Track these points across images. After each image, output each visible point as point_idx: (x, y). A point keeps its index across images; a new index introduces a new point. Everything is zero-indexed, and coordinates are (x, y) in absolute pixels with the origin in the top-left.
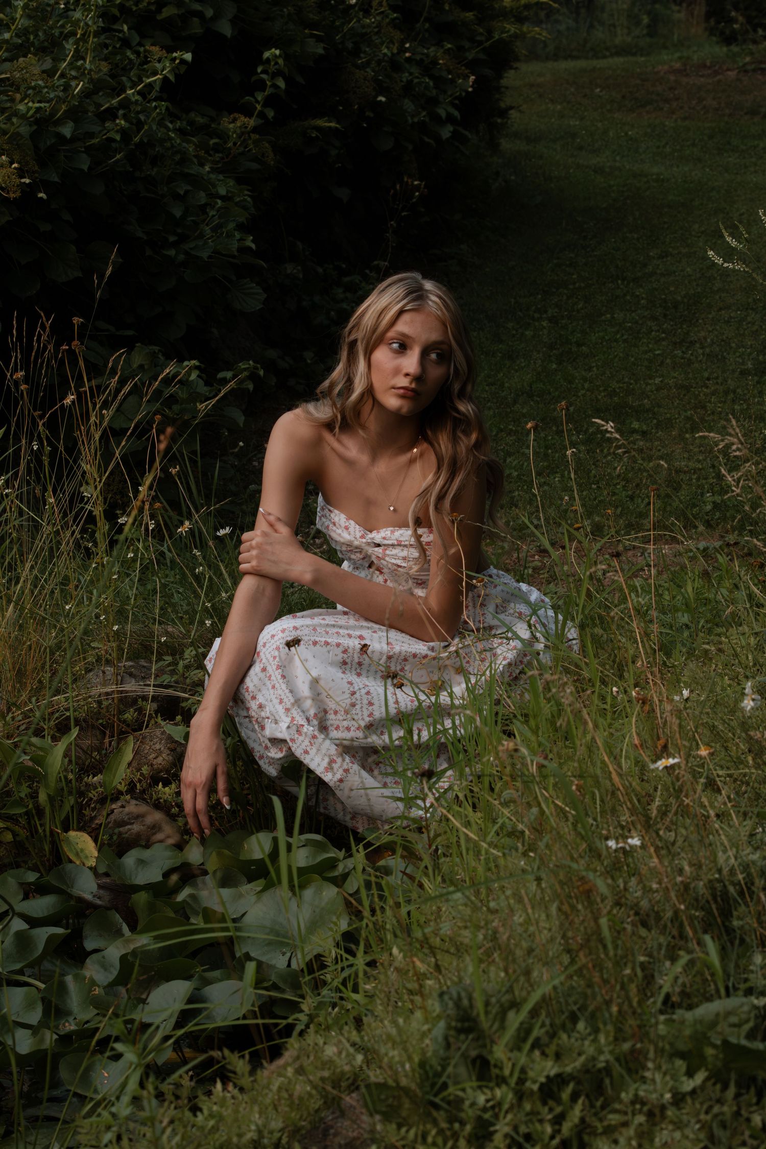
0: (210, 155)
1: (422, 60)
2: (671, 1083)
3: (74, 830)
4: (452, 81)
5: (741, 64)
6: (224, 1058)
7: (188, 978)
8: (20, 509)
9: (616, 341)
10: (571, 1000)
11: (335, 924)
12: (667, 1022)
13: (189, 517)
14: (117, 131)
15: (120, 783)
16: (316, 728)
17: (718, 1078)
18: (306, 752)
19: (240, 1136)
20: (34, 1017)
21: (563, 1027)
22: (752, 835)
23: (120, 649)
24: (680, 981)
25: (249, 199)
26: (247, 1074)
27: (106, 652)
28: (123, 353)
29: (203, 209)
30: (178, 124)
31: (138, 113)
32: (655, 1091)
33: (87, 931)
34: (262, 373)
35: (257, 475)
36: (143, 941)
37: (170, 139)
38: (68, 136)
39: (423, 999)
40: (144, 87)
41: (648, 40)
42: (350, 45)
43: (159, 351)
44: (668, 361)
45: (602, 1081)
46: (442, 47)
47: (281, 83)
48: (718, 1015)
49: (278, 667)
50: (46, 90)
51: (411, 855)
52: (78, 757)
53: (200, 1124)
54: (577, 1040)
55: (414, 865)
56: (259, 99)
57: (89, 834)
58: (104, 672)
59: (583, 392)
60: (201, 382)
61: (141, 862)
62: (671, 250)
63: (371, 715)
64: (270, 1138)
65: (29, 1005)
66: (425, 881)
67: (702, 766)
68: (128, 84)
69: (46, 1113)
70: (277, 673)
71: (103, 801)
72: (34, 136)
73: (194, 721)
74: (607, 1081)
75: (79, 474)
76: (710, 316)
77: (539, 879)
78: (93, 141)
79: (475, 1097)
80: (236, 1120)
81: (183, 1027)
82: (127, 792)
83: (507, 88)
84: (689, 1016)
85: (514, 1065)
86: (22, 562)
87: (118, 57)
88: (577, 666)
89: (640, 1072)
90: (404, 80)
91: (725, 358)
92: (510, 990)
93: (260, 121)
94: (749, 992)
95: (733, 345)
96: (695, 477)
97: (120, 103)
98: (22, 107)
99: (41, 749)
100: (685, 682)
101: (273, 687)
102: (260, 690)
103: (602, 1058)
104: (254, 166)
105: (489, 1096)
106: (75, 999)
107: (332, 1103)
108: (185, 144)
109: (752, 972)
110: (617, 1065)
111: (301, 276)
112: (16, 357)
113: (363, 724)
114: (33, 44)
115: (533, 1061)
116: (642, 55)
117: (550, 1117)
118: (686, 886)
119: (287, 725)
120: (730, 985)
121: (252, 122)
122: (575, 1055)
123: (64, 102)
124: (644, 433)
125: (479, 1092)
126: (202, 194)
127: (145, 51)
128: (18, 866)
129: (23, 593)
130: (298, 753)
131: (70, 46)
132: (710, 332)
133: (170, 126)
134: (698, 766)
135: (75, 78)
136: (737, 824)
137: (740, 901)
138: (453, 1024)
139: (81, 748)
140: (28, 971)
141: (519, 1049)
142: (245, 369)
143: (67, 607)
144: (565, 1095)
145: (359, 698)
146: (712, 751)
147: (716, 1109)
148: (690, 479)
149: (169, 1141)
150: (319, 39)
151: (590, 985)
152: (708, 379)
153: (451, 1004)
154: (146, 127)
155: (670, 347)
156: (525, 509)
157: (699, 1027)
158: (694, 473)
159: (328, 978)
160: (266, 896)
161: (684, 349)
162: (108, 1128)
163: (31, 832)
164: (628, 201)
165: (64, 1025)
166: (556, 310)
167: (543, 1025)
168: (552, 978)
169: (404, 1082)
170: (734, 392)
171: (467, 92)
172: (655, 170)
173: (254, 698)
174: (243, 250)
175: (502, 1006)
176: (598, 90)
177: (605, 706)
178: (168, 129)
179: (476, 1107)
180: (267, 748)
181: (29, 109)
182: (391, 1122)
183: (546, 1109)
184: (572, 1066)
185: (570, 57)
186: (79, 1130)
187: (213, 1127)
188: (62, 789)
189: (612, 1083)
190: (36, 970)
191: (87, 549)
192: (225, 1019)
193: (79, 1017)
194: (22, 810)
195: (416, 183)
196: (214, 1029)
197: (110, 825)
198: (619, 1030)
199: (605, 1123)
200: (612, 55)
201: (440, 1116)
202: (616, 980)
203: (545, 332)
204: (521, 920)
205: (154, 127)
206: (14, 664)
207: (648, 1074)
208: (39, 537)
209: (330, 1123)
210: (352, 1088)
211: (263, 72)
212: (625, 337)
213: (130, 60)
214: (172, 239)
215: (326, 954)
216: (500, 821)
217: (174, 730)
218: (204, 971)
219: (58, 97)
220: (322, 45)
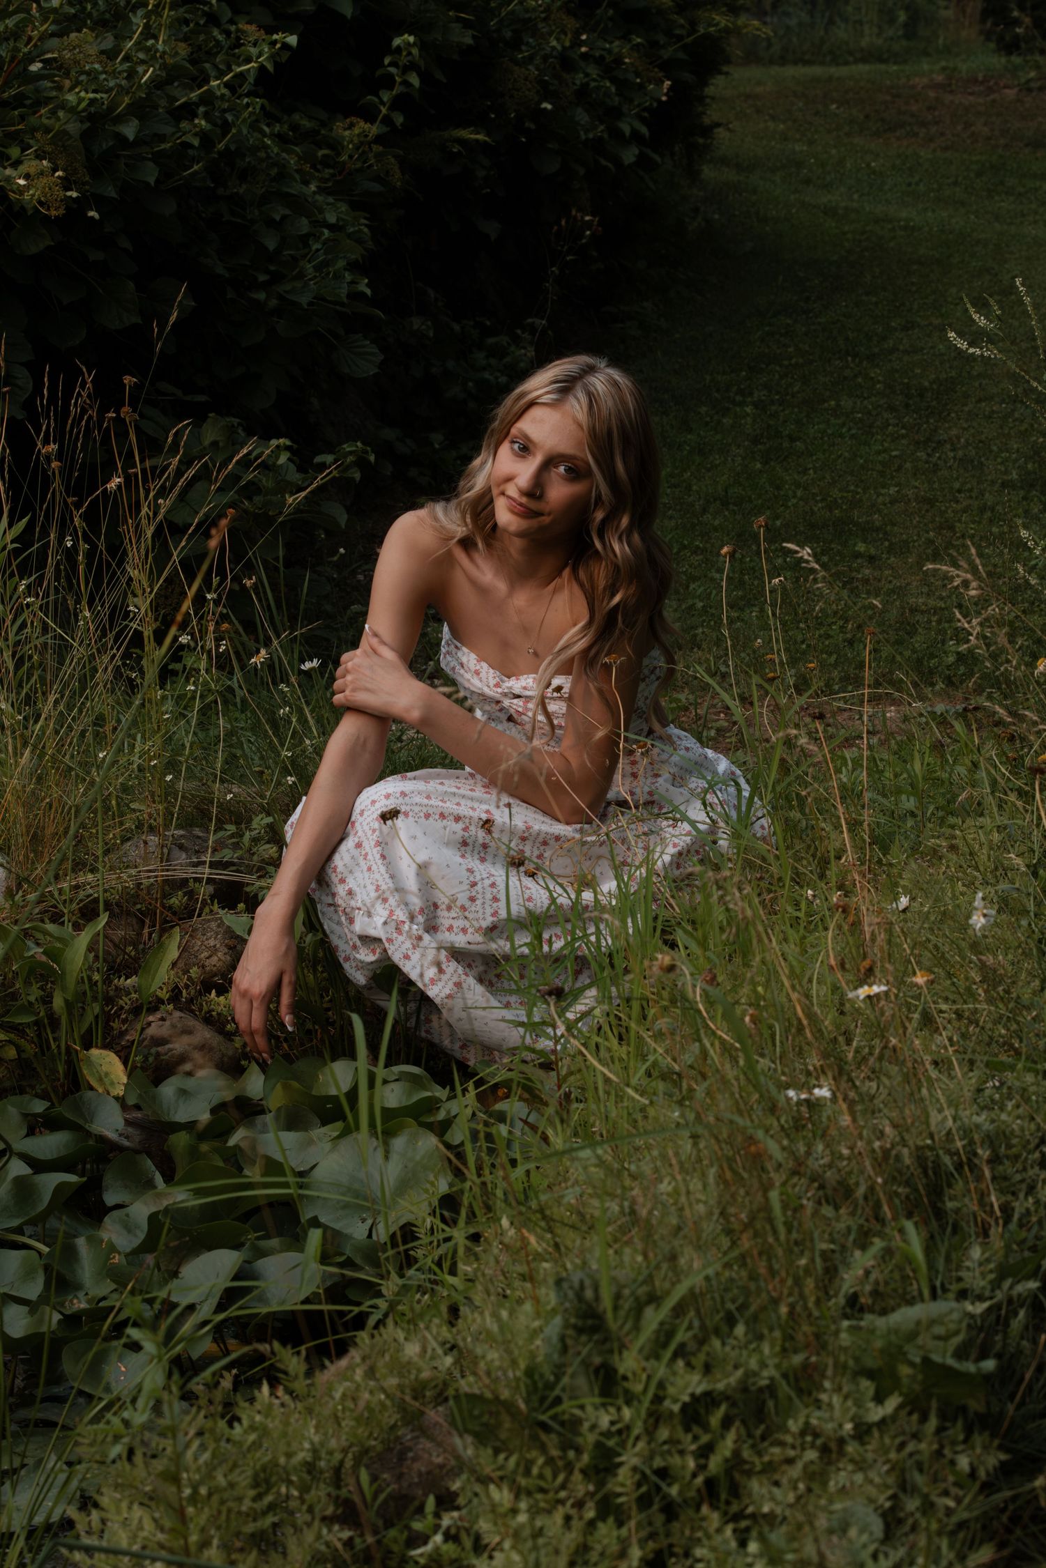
0: (318, 171)
1: (602, 57)
2: (854, 1410)
3: (97, 1047)
4: (641, 87)
5: (1023, 80)
6: (273, 1353)
7: (237, 1247)
8: (45, 623)
9: (841, 436)
10: (729, 1296)
11: (432, 1184)
12: (852, 1329)
13: (267, 643)
14: (196, 134)
15: (161, 988)
16: (421, 927)
17: (915, 1405)
18: (407, 957)
19: (289, 1455)
20: (33, 1290)
21: (717, 1332)
22: (980, 1091)
23: (169, 814)
24: (873, 1277)
25: (366, 230)
26: (301, 1375)
27: (150, 815)
28: (188, 425)
29: (305, 240)
30: (277, 128)
31: (225, 111)
32: (832, 1419)
33: (108, 1180)
34: (372, 458)
35: (363, 592)
36: (181, 1196)
37: (266, 147)
38: (131, 138)
39: (534, 1287)
40: (232, 77)
41: (904, 43)
42: (508, 34)
43: (239, 424)
44: (908, 465)
45: (764, 1402)
46: (630, 41)
47: (415, 80)
48: (918, 1323)
49: (378, 844)
50: (104, 76)
51: (533, 1097)
52: (107, 953)
53: (237, 1438)
54: (733, 1348)
55: (538, 1110)
56: (385, 99)
57: (117, 1053)
58: (146, 843)
59: (794, 501)
60: (292, 467)
61: (183, 1093)
62: (918, 319)
63: (495, 914)
64: (329, 1461)
65: (28, 1274)
66: (550, 1132)
67: (918, 997)
68: (213, 74)
69: (40, 1415)
70: (375, 850)
71: (136, 1011)
72: (86, 136)
73: (260, 910)
74: (771, 1404)
75: (124, 580)
76: (966, 409)
77: (695, 1137)
78: (163, 146)
79: (597, 1418)
80: (285, 1434)
81: (225, 1310)
82: (170, 1001)
83: (713, 98)
84: (881, 1323)
85: (649, 1377)
86: (44, 694)
87: (202, 37)
88: (764, 859)
89: (815, 1394)
90: (578, 82)
91: (982, 464)
92: (649, 1279)
93: (385, 129)
94: (963, 1295)
95: (995, 448)
96: (935, 618)
97: (201, 97)
98: (71, 98)
99: (59, 939)
100: (904, 887)
101: (369, 869)
102: (351, 872)
103: (765, 1373)
104: (376, 187)
105: (615, 1418)
106: (87, 1267)
107: (412, 1419)
108: (284, 155)
109: (968, 1269)
110: (784, 1383)
111: (431, 334)
112: (48, 426)
113: (485, 924)
114: (90, 15)
115: (674, 1374)
116: (895, 63)
117: (693, 1447)
118: (886, 1153)
119: (383, 920)
120: (938, 1284)
121: (374, 130)
122: (730, 1368)
123: (127, 93)
124: (871, 559)
125: (602, 1411)
126: (304, 221)
127: (238, 30)
128: (22, 1092)
129: (44, 733)
130: (397, 958)
131: (138, 20)
132: (964, 429)
133: (267, 129)
134: (912, 997)
135: (143, 62)
136: (959, 1075)
137: (956, 1175)
138: (573, 1320)
139: (111, 941)
140: (28, 1230)
141: (658, 1357)
142: (351, 453)
143: (101, 755)
144: (715, 1420)
145: (481, 891)
146: (932, 977)
147: (911, 1447)
148: (930, 621)
149: (196, 1459)
150: (467, 24)
151: (753, 1277)
152: (959, 491)
153: (571, 1294)
154: (234, 131)
155: (912, 447)
156: (710, 651)
157: (893, 1338)
158: (935, 613)
159: (419, 1253)
160: (345, 1144)
161: (929, 451)
162: (117, 1438)
163: (41, 1047)
164: (866, 254)
165: (71, 1301)
166: (765, 392)
167: (690, 1328)
168: (704, 1267)
169: (505, 1394)
170: (993, 509)
171: (659, 101)
172: (904, 214)
173: (342, 881)
174: (355, 296)
175: (637, 1299)
176: (834, 106)
177: (798, 914)
178: (265, 135)
179: (598, 1431)
180: (355, 947)
181: (81, 100)
182: (485, 1446)
183: (689, 1437)
184: (725, 1382)
185: (800, 61)
186: (80, 1440)
187: (254, 1443)
188: (85, 993)
189: (776, 1406)
190: (39, 1229)
191: (131, 681)
192: (283, 1303)
193: (91, 1293)
194: (30, 1019)
195: (587, 218)
196: (269, 1313)
197: (146, 1043)
198: (788, 1337)
199: (766, 1459)
200: (856, 62)
201: (551, 1441)
202: (788, 1273)
203: (749, 420)
204: (670, 1189)
205: (245, 131)
206: (28, 827)
207: (824, 1397)
208: (68, 661)
209: (408, 1444)
210: (440, 1400)
211: (391, 64)
212: (853, 432)
213: (217, 42)
214: (262, 278)
215: (419, 1223)
216: (651, 1058)
217: (235, 921)
218: (258, 1238)
219: (120, 86)
220: (470, 32)
